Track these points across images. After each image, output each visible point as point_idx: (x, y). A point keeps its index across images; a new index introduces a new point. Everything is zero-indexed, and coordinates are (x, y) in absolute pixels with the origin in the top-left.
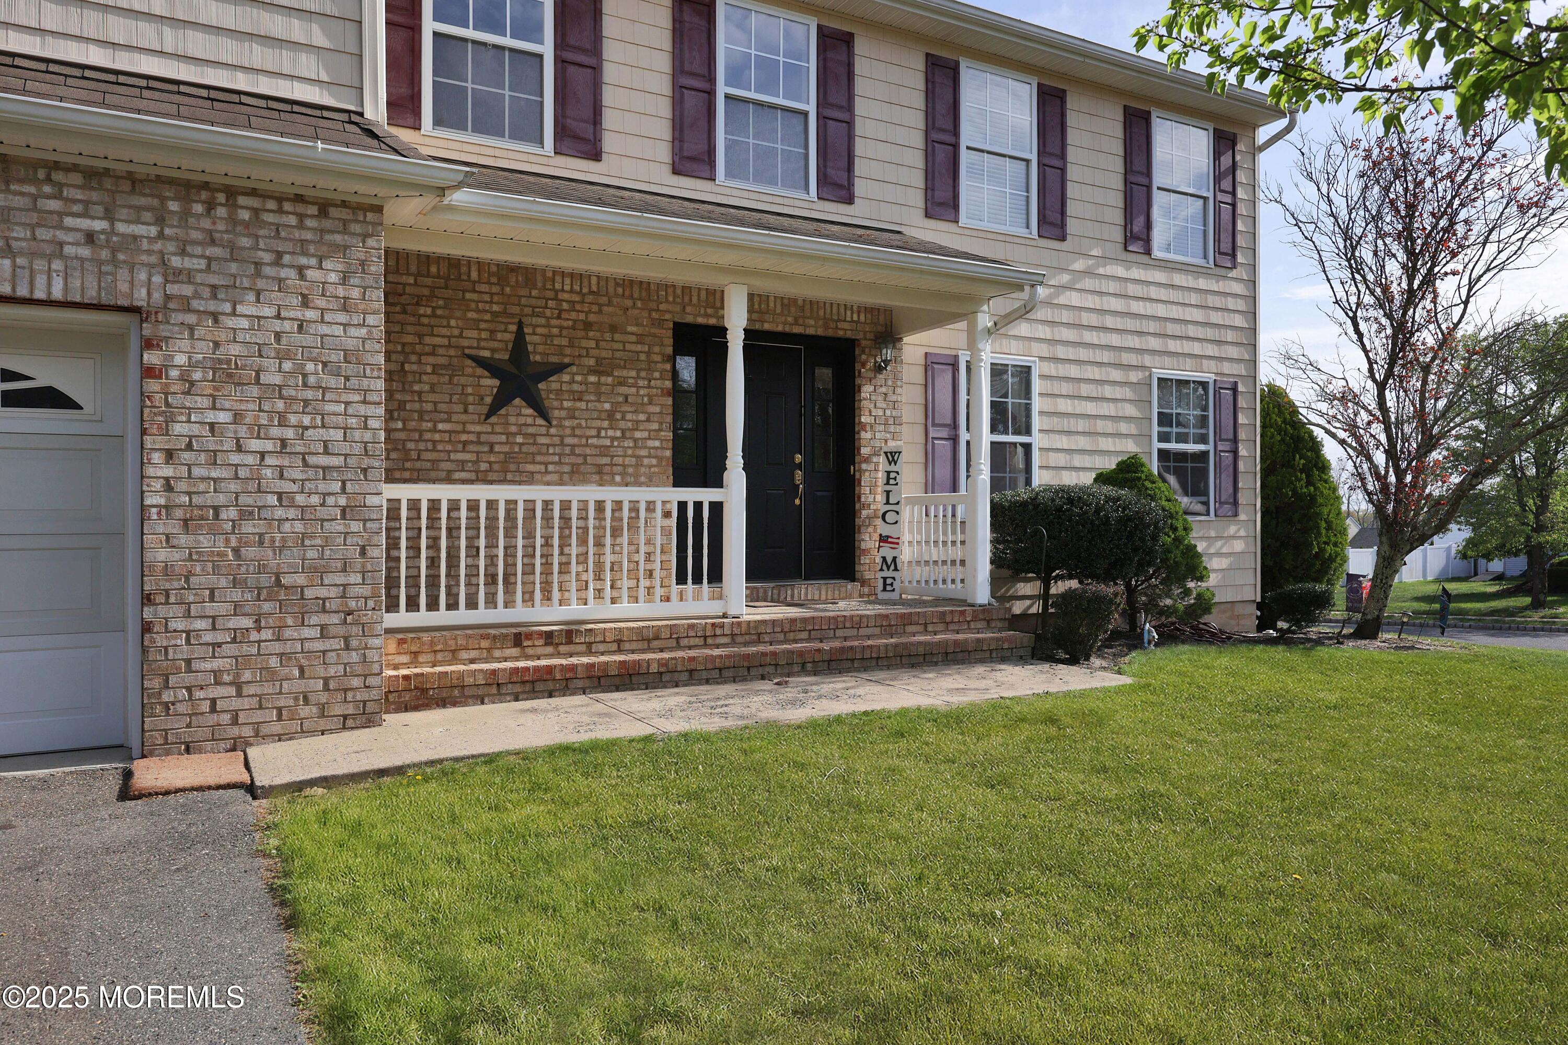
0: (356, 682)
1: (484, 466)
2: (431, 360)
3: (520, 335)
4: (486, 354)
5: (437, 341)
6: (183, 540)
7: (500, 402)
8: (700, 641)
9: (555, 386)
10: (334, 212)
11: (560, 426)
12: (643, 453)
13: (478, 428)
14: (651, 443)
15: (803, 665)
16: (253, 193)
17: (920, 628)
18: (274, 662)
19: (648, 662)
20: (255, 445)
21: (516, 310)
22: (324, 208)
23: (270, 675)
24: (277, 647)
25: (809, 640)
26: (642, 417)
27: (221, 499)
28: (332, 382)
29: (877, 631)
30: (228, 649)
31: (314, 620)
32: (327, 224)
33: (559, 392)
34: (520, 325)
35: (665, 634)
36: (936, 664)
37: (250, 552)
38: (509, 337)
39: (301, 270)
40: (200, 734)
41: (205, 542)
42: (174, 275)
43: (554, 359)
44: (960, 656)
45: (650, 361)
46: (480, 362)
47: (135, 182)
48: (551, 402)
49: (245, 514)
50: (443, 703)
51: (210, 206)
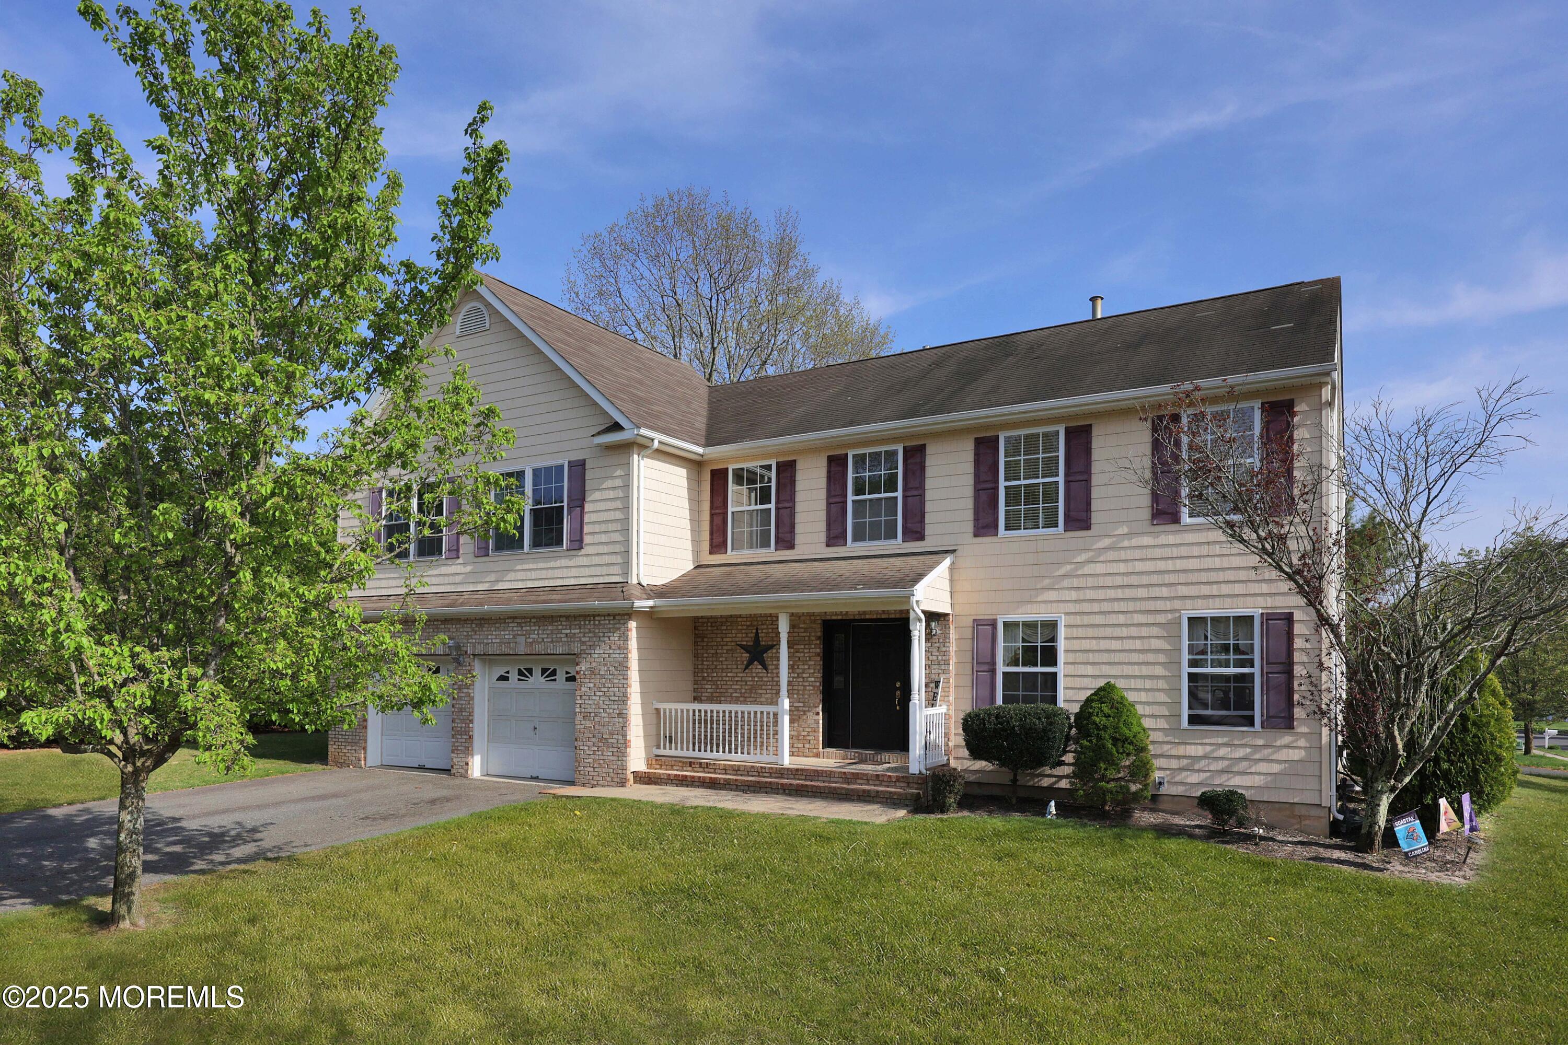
0: (620, 771)
1: (743, 691)
2: (725, 647)
3: (757, 633)
4: (745, 643)
5: (728, 639)
6: (583, 722)
7: (750, 663)
8: (757, 774)
9: (770, 655)
10: (617, 617)
11: (772, 673)
12: (807, 684)
13: (741, 675)
14: (810, 679)
15: (784, 790)
16: (599, 615)
17: (865, 782)
18: (601, 762)
19: (720, 779)
20: (598, 693)
21: (755, 623)
22: (614, 616)
23: (601, 766)
24: (602, 757)
25: (805, 780)
26: (806, 667)
27: (591, 710)
28: (616, 673)
29: (841, 780)
30: (592, 756)
31: (611, 749)
32: (615, 621)
33: (772, 657)
34: (757, 629)
35: (742, 769)
36: (853, 800)
37: (597, 727)
38: (753, 635)
39: (609, 637)
40: (586, 781)
41: (588, 723)
42: (583, 643)
43: (770, 643)
44: (867, 798)
45: (809, 640)
46: (742, 647)
47: (575, 617)
48: (768, 662)
49: (596, 715)
50: (656, 783)
51: (590, 621)
